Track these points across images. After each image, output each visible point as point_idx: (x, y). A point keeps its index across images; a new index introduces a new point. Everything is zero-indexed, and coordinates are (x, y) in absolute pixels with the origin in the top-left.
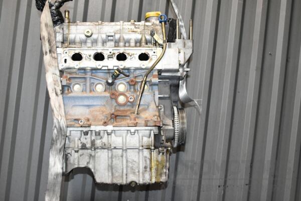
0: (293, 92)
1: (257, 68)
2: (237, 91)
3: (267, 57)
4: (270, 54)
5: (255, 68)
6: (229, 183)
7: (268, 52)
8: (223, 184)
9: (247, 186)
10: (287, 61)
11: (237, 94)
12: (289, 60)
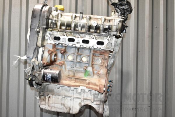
0: (172, 48)
1: (149, 36)
3: (155, 29)
4: (156, 27)
6: (138, 106)
7: (155, 26)
8: (135, 108)
9: (150, 107)
10: (167, 30)
11: (139, 52)
12: (167, 29)
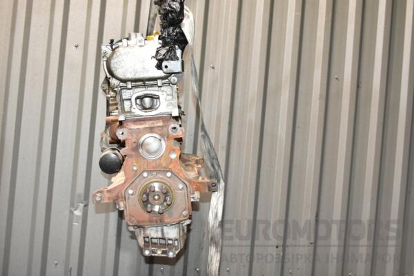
1: (321, 96)
2: (297, 126)
3: (334, 83)
4: (337, 79)
5: (318, 97)
7: (334, 75)
10: (358, 86)
11: (297, 130)
12: (360, 85)
